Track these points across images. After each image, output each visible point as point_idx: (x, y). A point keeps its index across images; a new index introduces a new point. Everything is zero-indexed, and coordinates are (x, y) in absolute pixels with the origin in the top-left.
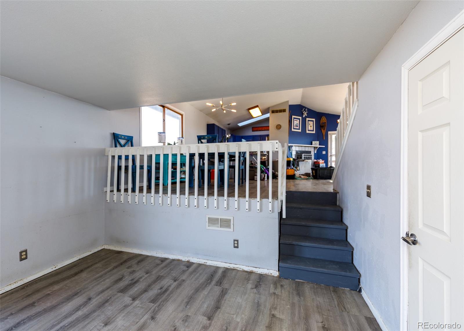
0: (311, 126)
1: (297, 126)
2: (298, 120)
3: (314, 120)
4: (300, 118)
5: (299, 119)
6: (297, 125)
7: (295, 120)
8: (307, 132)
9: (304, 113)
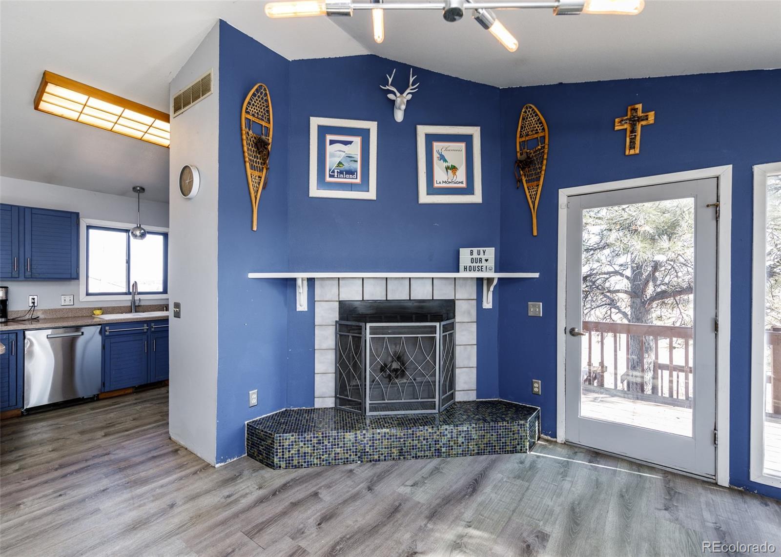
0: (454, 168)
1: (351, 173)
2: (357, 140)
3: (475, 132)
4: (372, 126)
5: (364, 134)
6: (347, 166)
7: (332, 142)
8: (424, 198)
9: (391, 96)
